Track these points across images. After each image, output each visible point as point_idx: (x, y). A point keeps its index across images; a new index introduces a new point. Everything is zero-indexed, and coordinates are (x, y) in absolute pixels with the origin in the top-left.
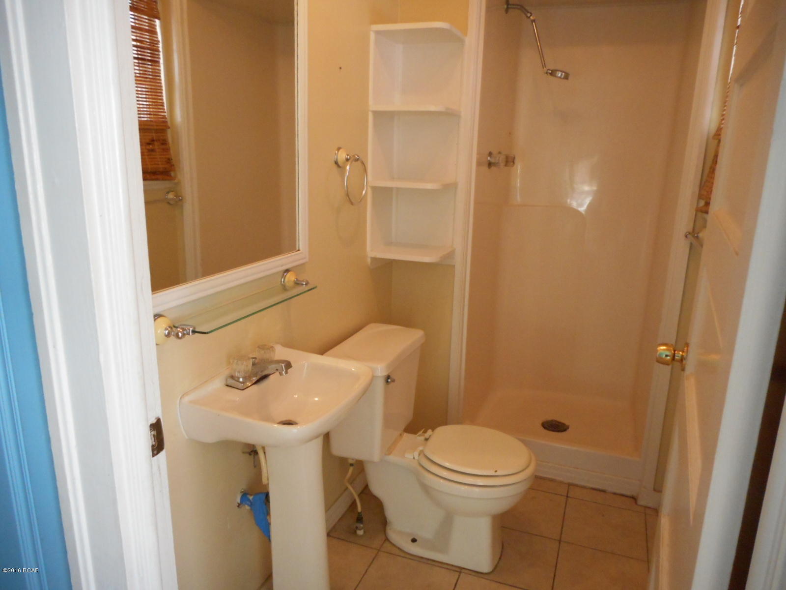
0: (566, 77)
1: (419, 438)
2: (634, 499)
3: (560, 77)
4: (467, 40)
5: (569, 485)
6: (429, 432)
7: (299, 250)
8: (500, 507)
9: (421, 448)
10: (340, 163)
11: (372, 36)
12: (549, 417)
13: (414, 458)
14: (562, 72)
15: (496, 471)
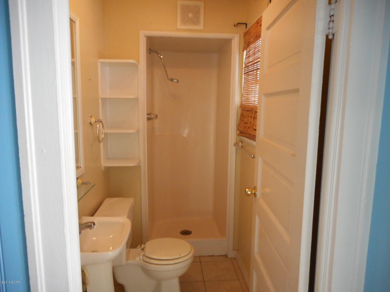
0: (178, 82)
1: (139, 249)
2: (226, 256)
3: (175, 82)
4: (139, 66)
5: (200, 257)
6: (143, 246)
7: (81, 167)
8: (181, 272)
9: (143, 253)
10: (92, 124)
11: (99, 64)
12: (183, 229)
13: (140, 259)
14: (176, 79)
15: (180, 256)
